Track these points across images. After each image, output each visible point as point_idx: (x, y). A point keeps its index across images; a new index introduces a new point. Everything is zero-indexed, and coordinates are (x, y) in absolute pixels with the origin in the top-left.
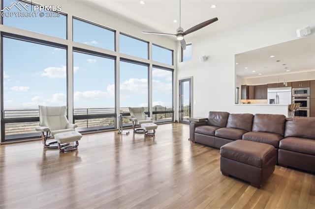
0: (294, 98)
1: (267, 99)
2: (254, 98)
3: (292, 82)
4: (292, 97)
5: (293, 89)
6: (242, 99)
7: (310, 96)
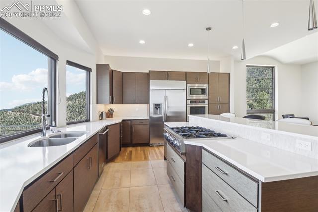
2: (122, 101)
3: (186, 73)
5: (188, 85)
6: (97, 103)
7: (208, 99)
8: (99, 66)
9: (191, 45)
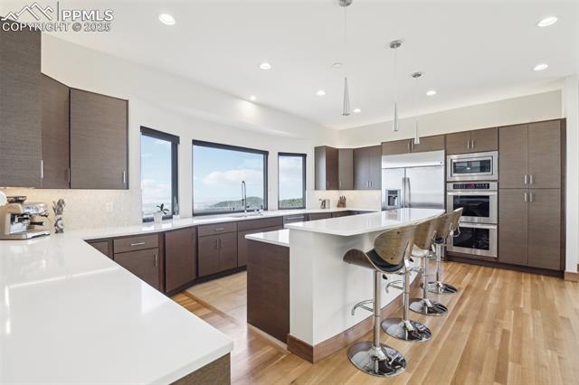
0: (450, 186)
1: (380, 189)
2: (354, 186)
3: (445, 135)
4: (446, 182)
5: (449, 157)
6: (316, 189)
7: (498, 181)
8: (318, 150)
9: (431, 93)
